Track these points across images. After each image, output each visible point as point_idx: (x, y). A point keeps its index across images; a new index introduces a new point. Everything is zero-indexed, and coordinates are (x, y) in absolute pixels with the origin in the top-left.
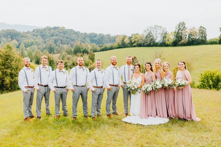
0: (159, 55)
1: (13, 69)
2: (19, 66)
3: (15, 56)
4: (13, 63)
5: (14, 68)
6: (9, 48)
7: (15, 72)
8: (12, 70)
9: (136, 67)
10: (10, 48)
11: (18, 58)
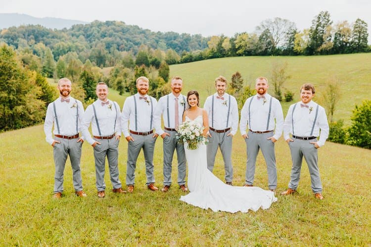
0: (280, 70)
1: (12, 92)
2: (24, 87)
3: (16, 69)
4: (12, 80)
5: (13, 90)
6: (6, 54)
7: (15, 98)
8: (9, 93)
9: (190, 97)
10: (8, 53)
11: (22, 72)
